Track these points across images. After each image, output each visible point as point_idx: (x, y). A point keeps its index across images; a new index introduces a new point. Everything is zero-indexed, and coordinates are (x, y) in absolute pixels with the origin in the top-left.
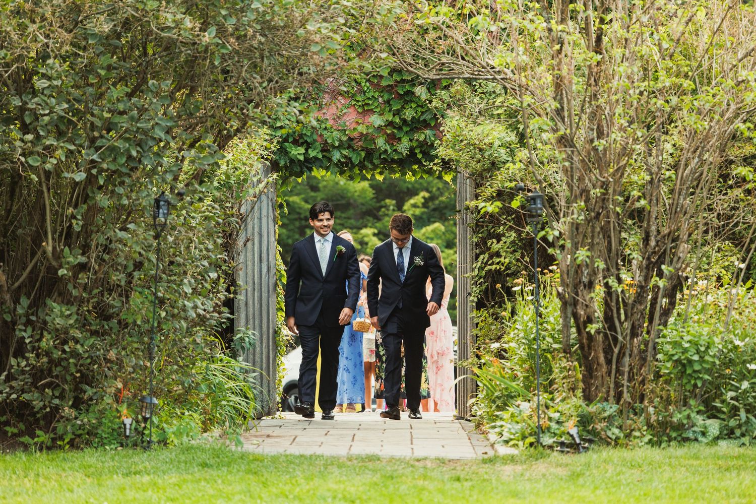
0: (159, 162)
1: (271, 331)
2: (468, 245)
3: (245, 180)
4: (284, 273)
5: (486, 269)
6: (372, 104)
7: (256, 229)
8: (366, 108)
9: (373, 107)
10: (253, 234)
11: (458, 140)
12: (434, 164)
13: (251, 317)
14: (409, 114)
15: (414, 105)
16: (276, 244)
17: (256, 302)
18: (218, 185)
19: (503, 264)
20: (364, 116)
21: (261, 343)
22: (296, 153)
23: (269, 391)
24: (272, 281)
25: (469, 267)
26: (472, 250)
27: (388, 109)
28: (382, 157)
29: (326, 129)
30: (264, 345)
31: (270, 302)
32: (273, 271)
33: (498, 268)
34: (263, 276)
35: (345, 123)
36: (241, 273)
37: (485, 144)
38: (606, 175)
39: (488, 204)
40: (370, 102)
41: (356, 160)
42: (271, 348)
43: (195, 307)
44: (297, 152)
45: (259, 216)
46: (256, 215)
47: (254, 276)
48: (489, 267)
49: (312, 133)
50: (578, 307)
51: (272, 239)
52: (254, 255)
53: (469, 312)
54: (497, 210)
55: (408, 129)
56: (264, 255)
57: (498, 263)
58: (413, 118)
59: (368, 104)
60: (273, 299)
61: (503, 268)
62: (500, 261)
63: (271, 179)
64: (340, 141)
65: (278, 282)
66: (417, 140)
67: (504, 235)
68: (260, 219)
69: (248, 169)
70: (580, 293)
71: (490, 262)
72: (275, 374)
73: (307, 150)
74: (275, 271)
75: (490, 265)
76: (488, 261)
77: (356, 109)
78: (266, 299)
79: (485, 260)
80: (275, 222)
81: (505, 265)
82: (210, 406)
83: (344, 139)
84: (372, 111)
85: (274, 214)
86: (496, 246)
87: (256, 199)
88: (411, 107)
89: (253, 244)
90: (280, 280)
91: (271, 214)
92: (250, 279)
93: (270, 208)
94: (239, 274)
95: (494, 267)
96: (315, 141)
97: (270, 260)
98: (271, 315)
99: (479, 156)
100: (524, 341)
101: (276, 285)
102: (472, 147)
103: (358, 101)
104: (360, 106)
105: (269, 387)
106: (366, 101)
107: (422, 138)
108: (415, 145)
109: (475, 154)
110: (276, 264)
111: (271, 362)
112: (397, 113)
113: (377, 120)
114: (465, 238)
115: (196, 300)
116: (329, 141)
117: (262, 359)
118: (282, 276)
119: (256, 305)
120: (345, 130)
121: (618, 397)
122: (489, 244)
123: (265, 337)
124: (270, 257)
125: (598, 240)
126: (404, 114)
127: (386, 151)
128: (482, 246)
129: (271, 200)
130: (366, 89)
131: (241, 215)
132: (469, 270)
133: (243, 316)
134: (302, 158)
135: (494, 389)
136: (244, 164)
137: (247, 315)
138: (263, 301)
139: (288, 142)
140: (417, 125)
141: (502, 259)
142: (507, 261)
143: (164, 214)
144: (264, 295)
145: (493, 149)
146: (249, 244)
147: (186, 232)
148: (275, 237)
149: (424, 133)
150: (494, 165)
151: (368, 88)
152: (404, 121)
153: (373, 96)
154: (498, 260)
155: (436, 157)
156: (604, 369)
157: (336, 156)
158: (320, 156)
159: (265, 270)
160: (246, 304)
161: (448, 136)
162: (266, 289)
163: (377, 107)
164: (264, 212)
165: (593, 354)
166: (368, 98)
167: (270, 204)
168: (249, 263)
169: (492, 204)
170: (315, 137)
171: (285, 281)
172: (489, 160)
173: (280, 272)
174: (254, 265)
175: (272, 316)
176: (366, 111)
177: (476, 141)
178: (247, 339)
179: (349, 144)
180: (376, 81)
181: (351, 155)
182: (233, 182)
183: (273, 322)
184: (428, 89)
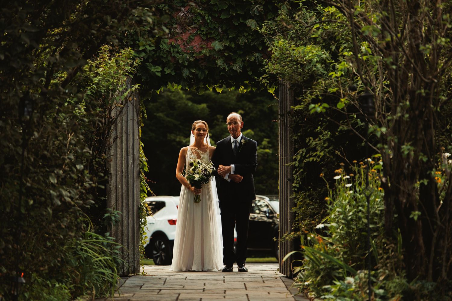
0: (27, 66)
1: (135, 208)
2: (289, 142)
3: (114, 90)
4: (146, 164)
5: (305, 161)
6: (214, 33)
7: (124, 130)
8: (209, 36)
9: (214, 36)
10: (122, 133)
11: (284, 57)
12: (263, 78)
13: (120, 197)
14: (242, 41)
15: (246, 34)
16: (139, 141)
17: (124, 186)
18: (90, 93)
19: (318, 157)
20: (207, 43)
21: (128, 217)
22: (154, 71)
23: (134, 254)
24: (136, 170)
25: (289, 159)
26: (291, 145)
27: (226, 37)
28: (221, 74)
29: (178, 52)
30: (130, 219)
31: (135, 186)
32: (137, 162)
33: (315, 160)
34: (129, 166)
35: (192, 48)
36: (112, 163)
37: (305, 60)
38: (431, 77)
39: (317, 106)
40: (212, 32)
41: (201, 76)
42: (135, 221)
43: (60, 196)
44: (156, 70)
45: (126, 120)
46: (124, 118)
47: (122, 166)
48: (307, 160)
49: (167, 55)
50: (400, 196)
51: (137, 137)
52: (122, 149)
53: (289, 194)
54: (324, 110)
55: (241, 53)
56: (130, 150)
57: (314, 156)
58: (245, 43)
59: (210, 34)
60: (137, 184)
61: (318, 160)
62: (316, 154)
63: (134, 89)
64: (188, 61)
65: (141, 170)
66: (249, 61)
67: (321, 133)
68: (127, 121)
69: (115, 81)
70: (401, 183)
71: (308, 156)
72: (139, 242)
73: (163, 69)
74: (138, 162)
75: (308, 158)
76: (306, 155)
77: (201, 37)
78: (132, 184)
79: (304, 154)
80: (139, 125)
81: (321, 157)
82: (79, 277)
83: (192, 59)
84: (214, 39)
85: (138, 118)
86: (313, 142)
87: (122, 106)
88: (244, 36)
89: (122, 141)
90: (143, 169)
91: (135, 118)
92: (119, 168)
93: (135, 113)
94: (110, 165)
95: (311, 159)
96: (169, 61)
97: (135, 153)
98: (135, 196)
99: (300, 70)
100: (343, 221)
101: (140, 173)
102: (295, 63)
103: (203, 31)
104: (204, 35)
105: (134, 251)
106: (209, 31)
107: (252, 59)
108: (246, 65)
109: (297, 68)
110: (139, 157)
111: (136, 232)
112: (232, 40)
113: (217, 45)
114: (286, 136)
115: (61, 189)
116: (180, 62)
117: (128, 230)
118: (144, 165)
119: (124, 188)
120: (193, 53)
121: (436, 275)
122: (307, 141)
123: (131, 212)
124: (135, 151)
125: (421, 136)
126: (239, 41)
127: (224, 69)
128: (300, 143)
129: (136, 107)
130: (208, 21)
131: (111, 118)
132: (289, 160)
133: (113, 196)
134: (159, 74)
135: (319, 262)
136: (112, 77)
137: (116, 196)
138: (129, 185)
139: (148, 62)
140: (249, 49)
141: (318, 153)
142: (322, 154)
143: (28, 112)
144: (130, 181)
145: (312, 65)
146: (118, 141)
147: (52, 129)
148: (139, 135)
149: (254, 56)
150: (313, 77)
151: (210, 21)
152: (238, 46)
153: (214, 27)
154: (314, 154)
155: (265, 72)
156: (423, 251)
157: (186, 73)
158: (173, 73)
159: (130, 161)
160: (116, 188)
161: (276, 54)
162: (132, 175)
163: (217, 36)
164: (130, 116)
165: (413, 237)
166: (211, 29)
167: (135, 110)
168: (118, 156)
169: (320, 105)
170: (170, 58)
171: (146, 170)
172: (308, 73)
173: (142, 163)
174: (122, 157)
175: (137, 197)
176: (209, 39)
177: (298, 58)
178: (113, 218)
179: (195, 64)
180: (216, 15)
181: (197, 72)
182: (103, 91)
183: (137, 201)
184: (257, 21)
